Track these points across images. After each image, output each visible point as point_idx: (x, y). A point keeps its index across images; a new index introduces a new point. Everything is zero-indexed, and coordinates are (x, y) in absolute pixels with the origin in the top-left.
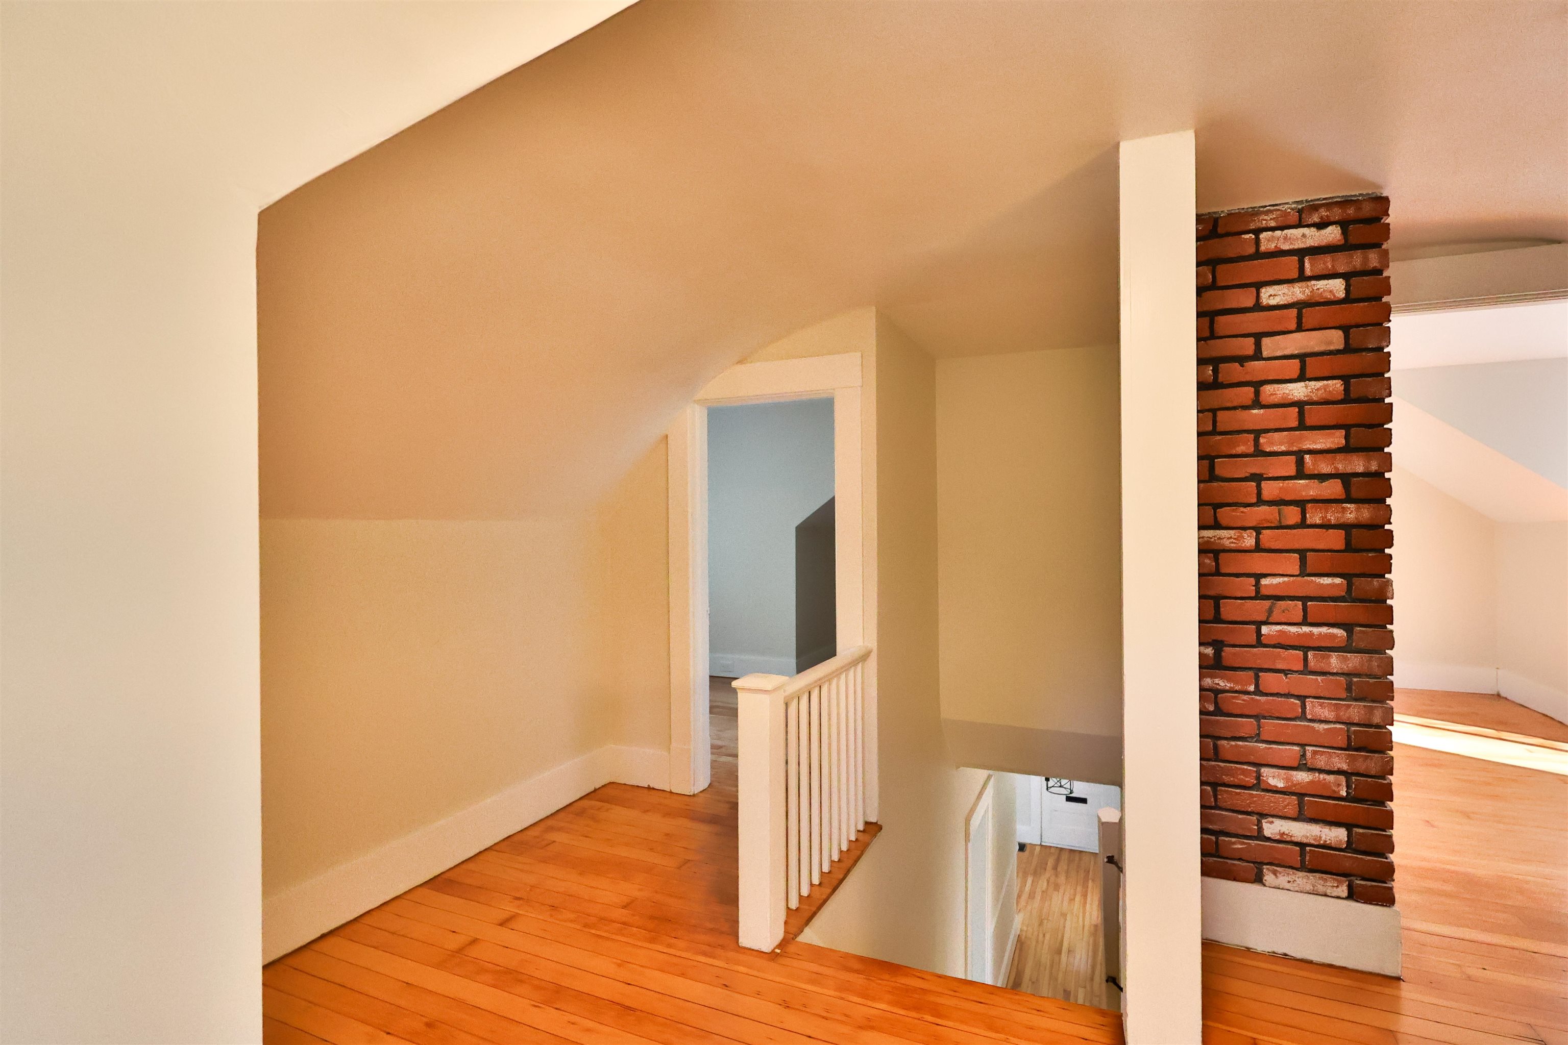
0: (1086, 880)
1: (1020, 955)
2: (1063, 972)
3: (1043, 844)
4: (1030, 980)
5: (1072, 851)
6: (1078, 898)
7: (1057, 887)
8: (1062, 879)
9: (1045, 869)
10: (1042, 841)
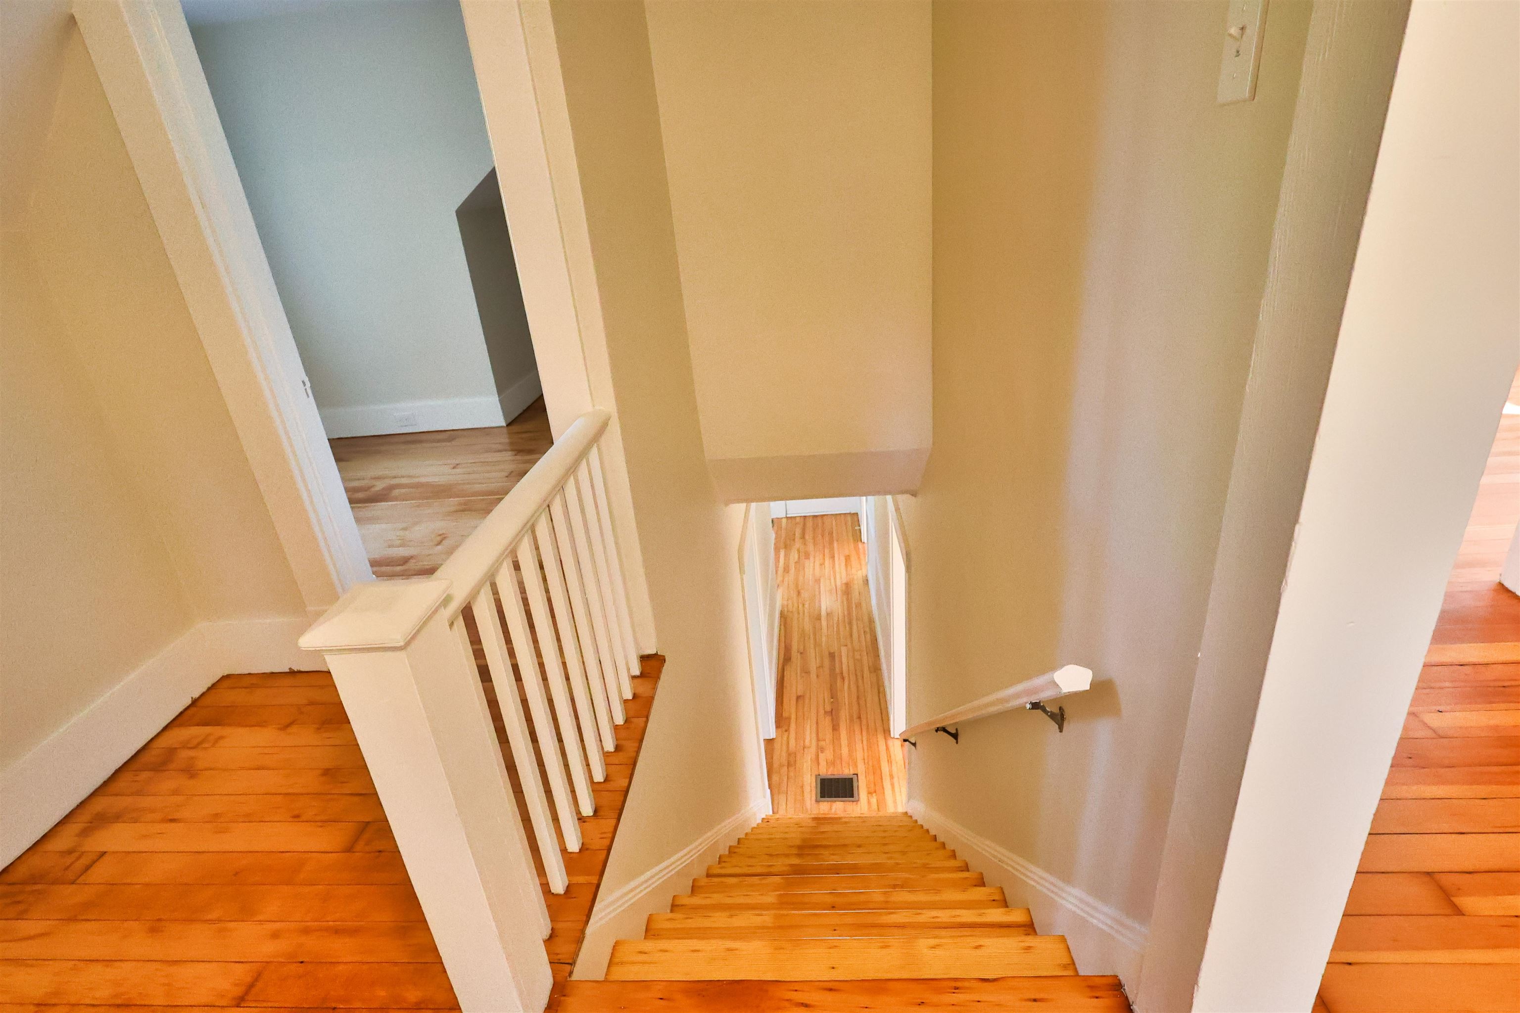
0: (831, 543)
1: (785, 631)
2: (825, 636)
3: (788, 516)
4: (798, 652)
5: (815, 517)
6: (827, 562)
7: (807, 556)
8: (811, 548)
9: (794, 540)
10: (786, 514)
